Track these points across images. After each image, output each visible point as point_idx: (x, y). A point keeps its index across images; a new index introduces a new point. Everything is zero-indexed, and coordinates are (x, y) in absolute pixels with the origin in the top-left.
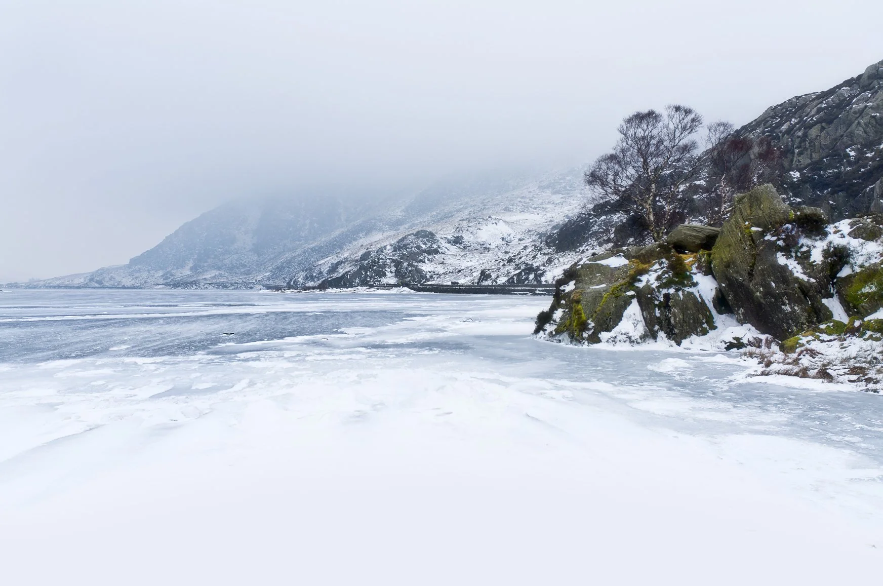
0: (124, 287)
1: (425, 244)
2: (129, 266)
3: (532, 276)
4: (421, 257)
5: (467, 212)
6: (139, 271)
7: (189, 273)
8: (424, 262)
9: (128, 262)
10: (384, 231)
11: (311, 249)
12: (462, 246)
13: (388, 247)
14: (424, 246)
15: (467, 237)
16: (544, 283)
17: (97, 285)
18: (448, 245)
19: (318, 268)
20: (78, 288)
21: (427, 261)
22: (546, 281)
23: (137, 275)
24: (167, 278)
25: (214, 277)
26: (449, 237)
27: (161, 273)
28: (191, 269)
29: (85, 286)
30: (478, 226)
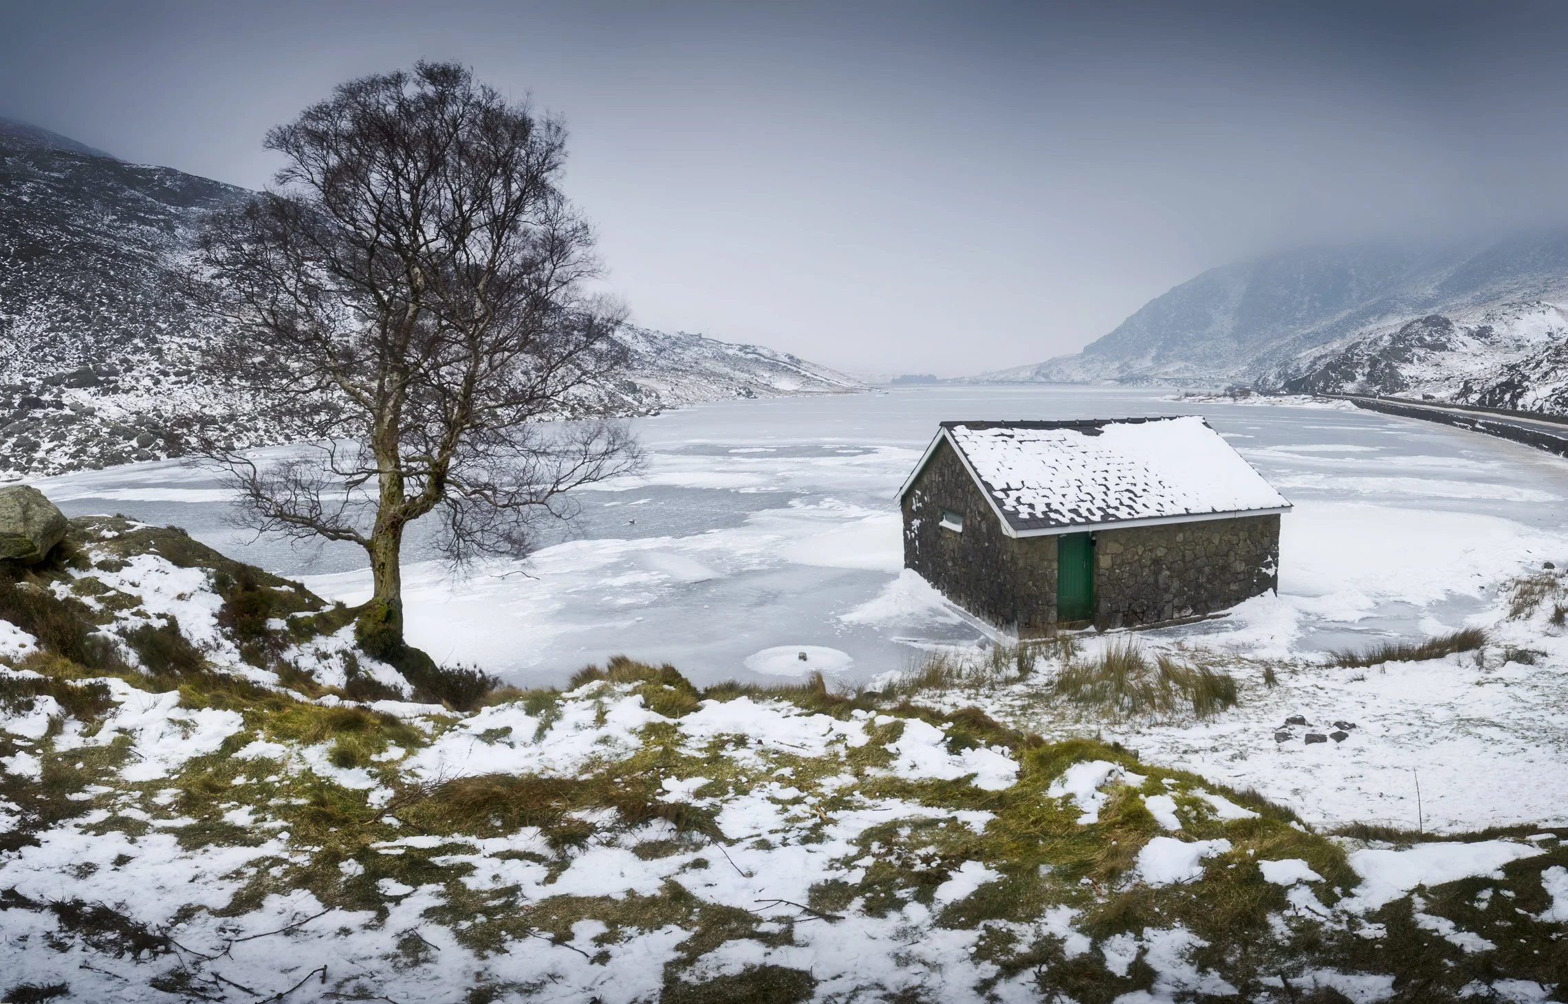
0: (1073, 383)
1: (1430, 335)
2: (1082, 356)
3: (1507, 397)
4: (1408, 355)
5: (1520, 294)
6: (1092, 361)
7: (1150, 364)
8: (1411, 362)
9: (1081, 351)
10: (1404, 315)
11: (1304, 336)
12: (1488, 341)
13: (1386, 338)
14: (1428, 339)
15: (1498, 329)
16: (1520, 409)
17: (1043, 379)
18: (1467, 339)
19: (1295, 364)
20: (1022, 383)
21: (1415, 360)
22: (1523, 406)
23: (1089, 366)
24: (1122, 371)
25: (1178, 371)
26: (1473, 327)
27: (1117, 364)
28: (1153, 359)
29: (1031, 381)
30: (1518, 314)
